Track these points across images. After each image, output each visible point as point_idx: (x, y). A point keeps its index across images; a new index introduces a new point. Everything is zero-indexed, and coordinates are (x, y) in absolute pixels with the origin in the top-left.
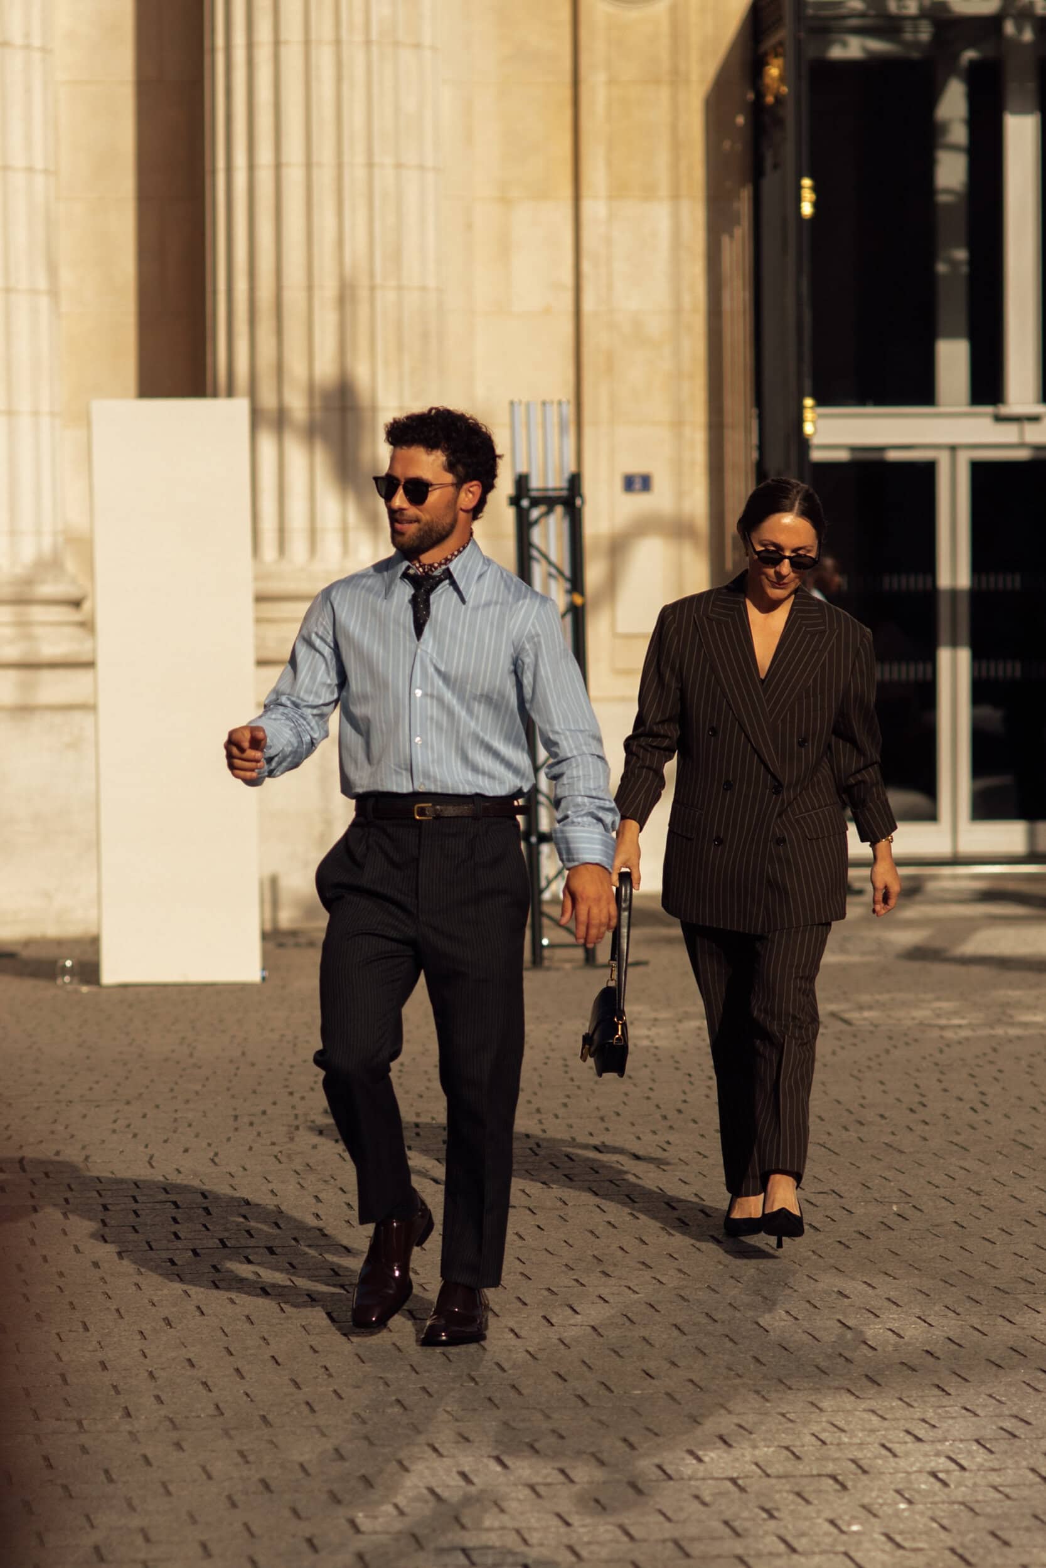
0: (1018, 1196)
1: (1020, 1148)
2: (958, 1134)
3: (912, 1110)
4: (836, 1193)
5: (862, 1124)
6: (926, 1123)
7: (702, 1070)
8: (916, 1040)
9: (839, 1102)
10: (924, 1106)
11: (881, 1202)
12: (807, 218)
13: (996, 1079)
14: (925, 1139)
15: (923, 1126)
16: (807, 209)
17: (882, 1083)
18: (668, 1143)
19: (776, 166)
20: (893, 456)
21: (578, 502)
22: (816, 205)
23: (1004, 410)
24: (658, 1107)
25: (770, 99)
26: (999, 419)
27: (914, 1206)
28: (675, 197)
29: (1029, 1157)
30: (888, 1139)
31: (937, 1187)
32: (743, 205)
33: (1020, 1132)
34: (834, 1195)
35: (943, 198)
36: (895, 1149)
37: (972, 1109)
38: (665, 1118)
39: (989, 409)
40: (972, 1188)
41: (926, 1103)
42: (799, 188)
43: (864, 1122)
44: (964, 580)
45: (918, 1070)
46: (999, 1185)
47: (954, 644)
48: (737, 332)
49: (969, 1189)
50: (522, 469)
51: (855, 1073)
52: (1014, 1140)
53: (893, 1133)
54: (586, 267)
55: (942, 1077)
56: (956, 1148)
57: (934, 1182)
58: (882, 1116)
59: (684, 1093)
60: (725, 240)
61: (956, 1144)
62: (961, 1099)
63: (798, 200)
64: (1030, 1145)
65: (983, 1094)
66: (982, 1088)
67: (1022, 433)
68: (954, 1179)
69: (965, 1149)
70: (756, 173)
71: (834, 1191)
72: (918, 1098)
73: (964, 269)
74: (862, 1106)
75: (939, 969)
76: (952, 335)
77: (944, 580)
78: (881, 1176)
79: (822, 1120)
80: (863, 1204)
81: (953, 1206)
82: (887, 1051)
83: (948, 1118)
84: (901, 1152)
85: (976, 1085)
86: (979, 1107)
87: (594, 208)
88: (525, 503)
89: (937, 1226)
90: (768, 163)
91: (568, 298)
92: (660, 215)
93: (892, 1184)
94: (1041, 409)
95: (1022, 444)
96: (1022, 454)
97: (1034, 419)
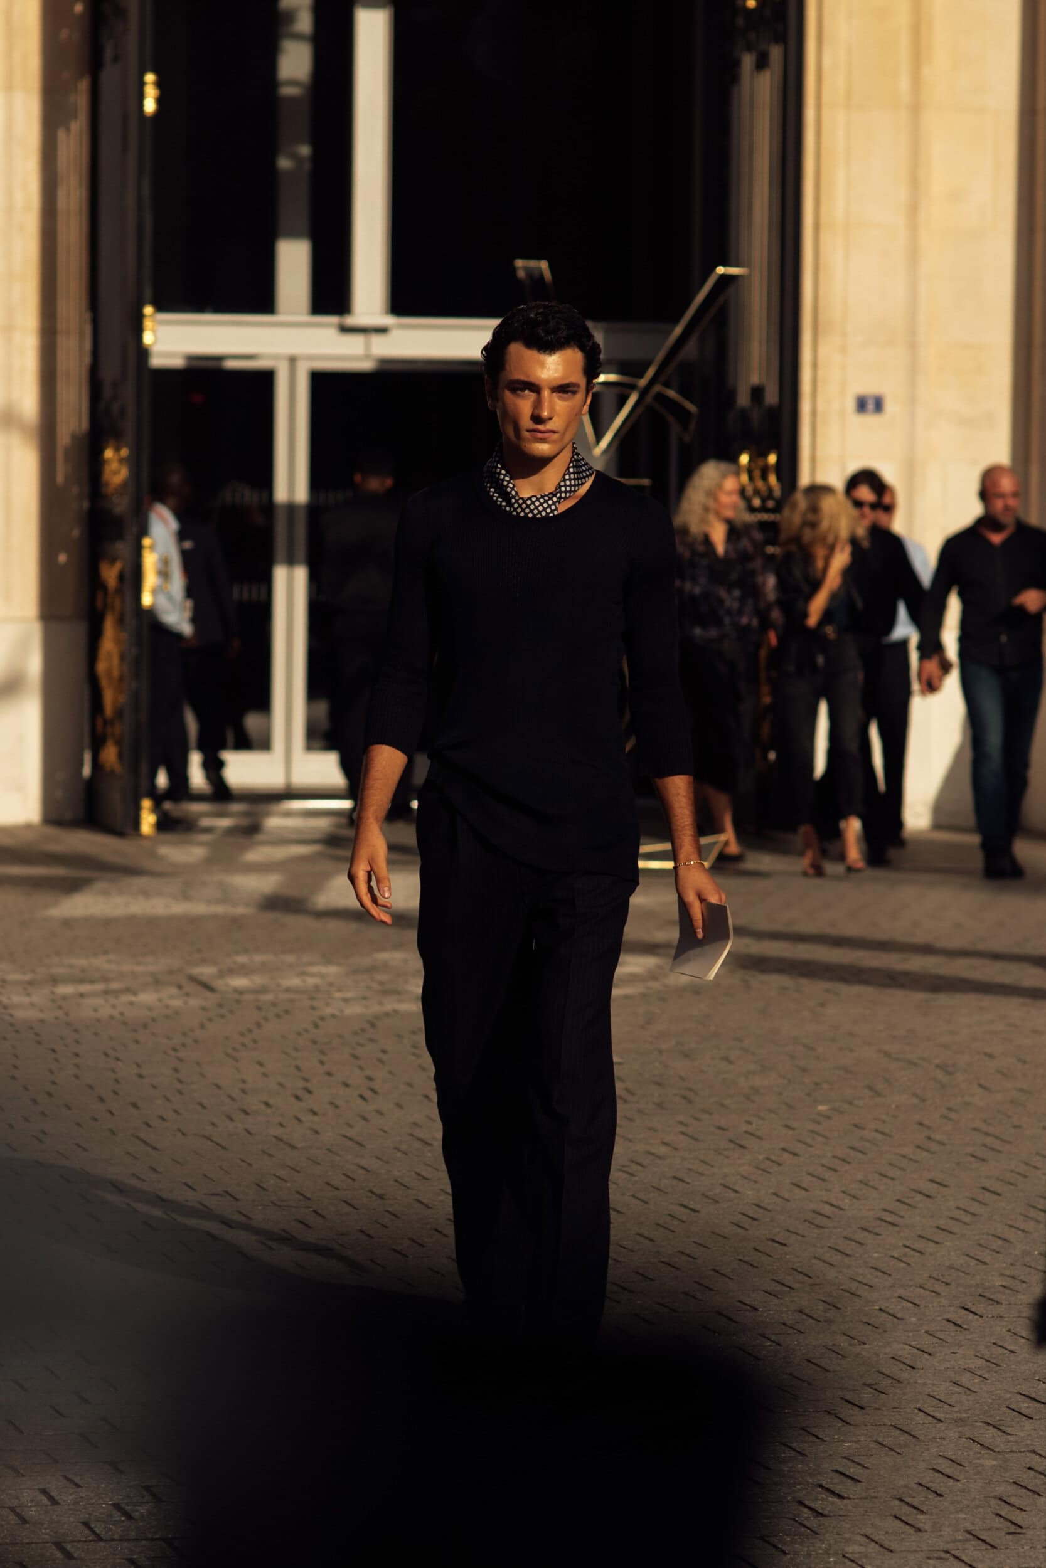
0: (423, 1201)
1: (418, 1145)
2: (351, 1126)
3: (297, 1098)
4: (230, 1195)
5: (246, 1113)
6: (315, 1113)
7: (66, 1046)
8: (287, 1012)
9: (218, 1087)
10: (310, 1092)
11: (280, 1206)
12: (148, 115)
13: (381, 1061)
14: (317, 1132)
15: (310, 1117)
16: (150, 105)
17: (261, 1064)
18: (44, 1132)
19: (116, 59)
20: (230, 364)
22: (160, 101)
23: (351, 320)
24: (26, 1089)
26: (345, 329)
27: (315, 1212)
28: (9, 87)
29: (429, 1155)
30: (279, 1132)
31: (337, 1189)
32: (81, 100)
33: (415, 1124)
34: (228, 1197)
35: (287, 91)
36: (286, 1143)
37: (361, 1096)
38: (35, 1101)
39: (334, 320)
40: (375, 1190)
41: (311, 1089)
42: (142, 84)
43: (249, 1111)
44: (302, 494)
45: (296, 1049)
46: (403, 1188)
47: (291, 562)
48: (74, 232)
49: (371, 1192)
51: (230, 1051)
52: (412, 1135)
53: (281, 1125)
55: (324, 1059)
56: (350, 1143)
57: (332, 1183)
58: (267, 1104)
59: (52, 1072)
60: (61, 135)
61: (350, 1139)
62: (347, 1085)
63: (141, 97)
64: (429, 1142)
65: (370, 1079)
66: (369, 1072)
67: (368, 346)
68: (353, 1179)
69: (361, 1145)
70: (94, 65)
71: (227, 1192)
72: (301, 1084)
73: (307, 166)
74: (244, 1091)
75: (296, 923)
76: (293, 234)
77: (281, 494)
78: (275, 1175)
79: (204, 1107)
80: (260, 1208)
81: (356, 1211)
82: (259, 1025)
83: (337, 1107)
84: (293, 1147)
85: (361, 1068)
86: (368, 1094)
89: (342, 1235)
90: (109, 53)
93: (289, 1185)
94: (389, 320)
95: (367, 356)
96: (367, 366)
97: (382, 330)
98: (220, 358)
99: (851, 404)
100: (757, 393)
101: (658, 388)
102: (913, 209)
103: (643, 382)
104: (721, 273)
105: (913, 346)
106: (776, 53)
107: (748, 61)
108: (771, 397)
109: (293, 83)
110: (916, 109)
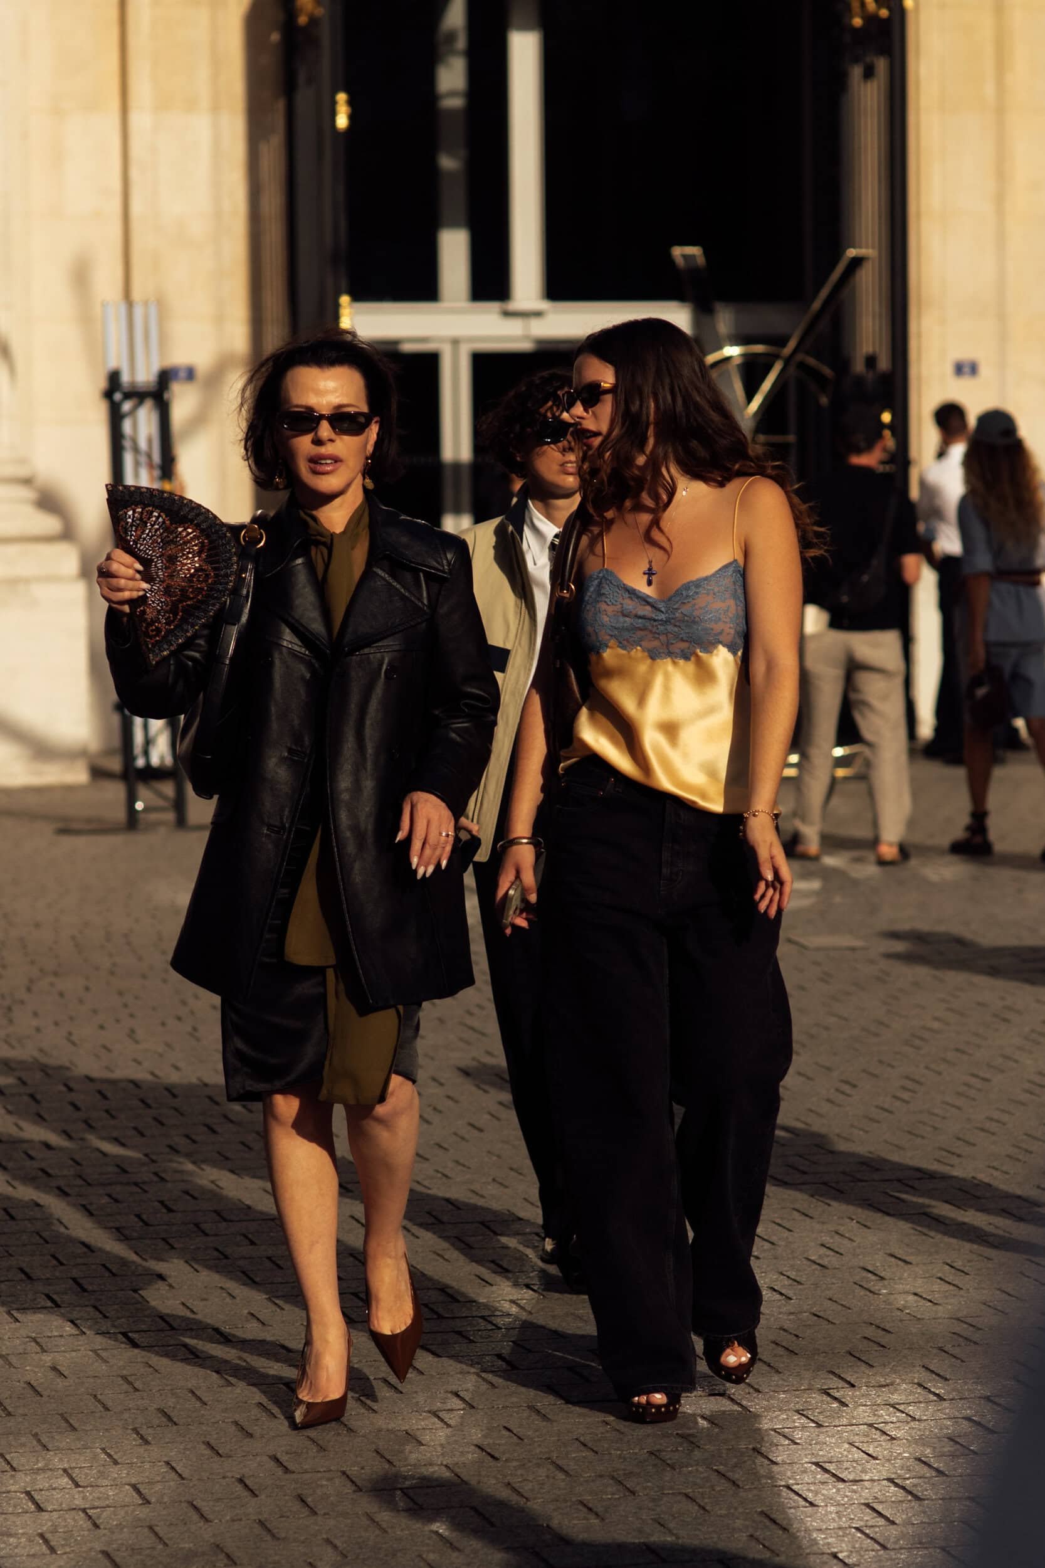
12: (341, 130)
16: (342, 121)
19: (309, 81)
20: (407, 348)
21: (166, 396)
22: (352, 118)
23: (511, 306)
25: (302, 20)
26: (507, 314)
28: (215, 108)
32: (278, 118)
35: (446, 103)
39: (495, 306)
42: (334, 103)
44: (466, 454)
47: (459, 510)
48: (275, 234)
50: (112, 364)
54: (135, 173)
60: (263, 149)
63: (334, 114)
67: (526, 328)
70: (288, 86)
76: (453, 225)
77: (448, 454)
87: (140, 120)
88: (118, 396)
90: (302, 78)
91: (116, 205)
92: (200, 127)
94: (544, 305)
95: (526, 337)
96: (526, 346)
97: (538, 314)
98: (396, 342)
99: (949, 369)
100: (871, 361)
101: (800, 357)
102: (1000, 199)
103: (787, 350)
104: (852, 256)
105: (1002, 317)
106: (881, 65)
107: (857, 72)
108: (884, 364)
109: (452, 94)
110: (1000, 110)
